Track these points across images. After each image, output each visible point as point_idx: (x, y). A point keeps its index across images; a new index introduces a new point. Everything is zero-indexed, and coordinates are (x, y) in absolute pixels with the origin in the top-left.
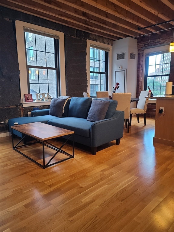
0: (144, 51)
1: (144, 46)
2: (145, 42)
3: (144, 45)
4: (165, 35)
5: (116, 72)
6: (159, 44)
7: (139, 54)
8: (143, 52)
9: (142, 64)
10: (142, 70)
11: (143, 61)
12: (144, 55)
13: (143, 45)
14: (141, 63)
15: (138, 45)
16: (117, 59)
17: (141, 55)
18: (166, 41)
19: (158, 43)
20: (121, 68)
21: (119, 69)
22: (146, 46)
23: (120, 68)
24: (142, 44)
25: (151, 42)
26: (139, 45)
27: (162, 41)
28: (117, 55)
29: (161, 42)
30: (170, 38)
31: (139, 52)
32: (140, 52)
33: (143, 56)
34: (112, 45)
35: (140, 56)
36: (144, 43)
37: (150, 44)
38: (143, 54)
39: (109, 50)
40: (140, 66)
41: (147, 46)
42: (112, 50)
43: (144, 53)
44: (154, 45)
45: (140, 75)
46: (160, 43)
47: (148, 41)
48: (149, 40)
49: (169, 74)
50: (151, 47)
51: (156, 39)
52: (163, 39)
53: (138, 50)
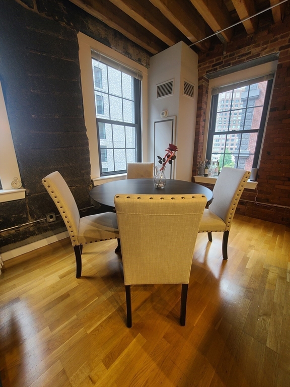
0: (210, 84)
1: (211, 69)
2: (214, 59)
3: (213, 66)
4: (265, 33)
5: (155, 122)
6: (247, 59)
7: (200, 87)
8: (207, 83)
9: (205, 109)
10: (205, 121)
11: (206, 103)
12: (210, 91)
13: (209, 67)
14: (204, 106)
15: (199, 66)
16: (158, 96)
17: (205, 90)
18: (266, 48)
19: (244, 58)
20: (164, 115)
21: (161, 116)
22: (217, 69)
23: (162, 114)
24: (207, 65)
25: (227, 56)
26: (202, 67)
27: (254, 51)
28: (158, 87)
29: (251, 55)
30: (276, 40)
31: (200, 84)
32: (204, 84)
33: (207, 92)
34: (148, 65)
35: (203, 91)
36: (213, 61)
37: (226, 61)
38: (207, 88)
39: (141, 77)
40: (202, 113)
41: (218, 67)
42: (149, 77)
43: (210, 87)
44: (234, 64)
45: (201, 131)
46: (249, 56)
47: (223, 55)
48: (225, 53)
49: (259, 128)
50: (228, 68)
51: (240, 48)
52: (258, 46)
53: (200, 79)
